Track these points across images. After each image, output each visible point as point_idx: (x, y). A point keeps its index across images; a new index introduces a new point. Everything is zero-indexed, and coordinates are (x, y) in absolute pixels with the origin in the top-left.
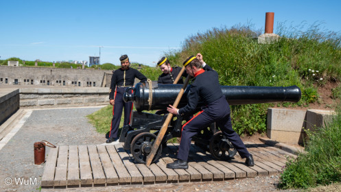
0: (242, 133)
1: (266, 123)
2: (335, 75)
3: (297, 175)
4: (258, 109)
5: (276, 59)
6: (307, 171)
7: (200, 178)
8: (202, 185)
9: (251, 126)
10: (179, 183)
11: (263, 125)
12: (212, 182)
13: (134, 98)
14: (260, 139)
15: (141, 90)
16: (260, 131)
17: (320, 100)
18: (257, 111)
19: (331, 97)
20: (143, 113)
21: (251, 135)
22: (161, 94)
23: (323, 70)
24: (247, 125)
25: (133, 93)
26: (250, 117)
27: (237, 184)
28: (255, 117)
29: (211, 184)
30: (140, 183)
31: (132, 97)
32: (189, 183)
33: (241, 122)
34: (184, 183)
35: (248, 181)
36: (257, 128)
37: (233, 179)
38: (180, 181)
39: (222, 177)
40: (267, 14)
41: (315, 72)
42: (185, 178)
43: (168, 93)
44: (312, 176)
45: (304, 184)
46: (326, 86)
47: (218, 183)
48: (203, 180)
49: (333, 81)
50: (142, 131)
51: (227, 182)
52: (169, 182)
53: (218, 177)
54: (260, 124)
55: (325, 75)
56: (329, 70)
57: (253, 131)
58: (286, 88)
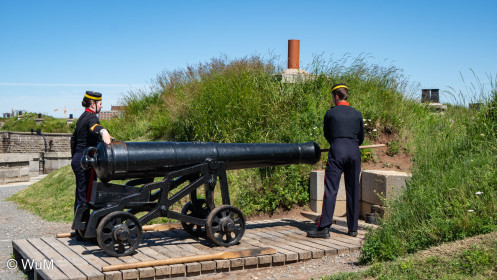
0: (277, 206)
1: (309, 192)
2: (389, 125)
3: (383, 246)
4: (297, 174)
5: (314, 104)
6: (394, 240)
7: (257, 262)
8: (259, 272)
9: (288, 197)
10: (230, 272)
11: (305, 195)
12: (271, 267)
13: (98, 164)
14: (303, 214)
15: (109, 152)
16: (301, 204)
17: (375, 157)
18: (295, 177)
19: (388, 154)
20: (111, 184)
21: (289, 210)
22: (138, 156)
23: (376, 118)
24: (283, 195)
25: (95, 155)
26: (287, 186)
27: (303, 267)
28: (294, 184)
29: (270, 270)
30: (182, 275)
31: (95, 162)
32: (243, 271)
33: (275, 191)
34: (236, 272)
35: (314, 263)
36: (296, 199)
37: (295, 261)
38: (233, 269)
39: (283, 260)
40: (290, 42)
41: (367, 122)
42: (238, 264)
43: (148, 155)
44: (400, 245)
45: (393, 256)
46: (380, 138)
47: (279, 268)
48: (261, 266)
49: (388, 132)
50: (113, 210)
51: (289, 266)
52: (218, 271)
53: (279, 260)
54: (300, 193)
55: (378, 124)
56: (382, 118)
57: (292, 203)
58: (302, 145)
